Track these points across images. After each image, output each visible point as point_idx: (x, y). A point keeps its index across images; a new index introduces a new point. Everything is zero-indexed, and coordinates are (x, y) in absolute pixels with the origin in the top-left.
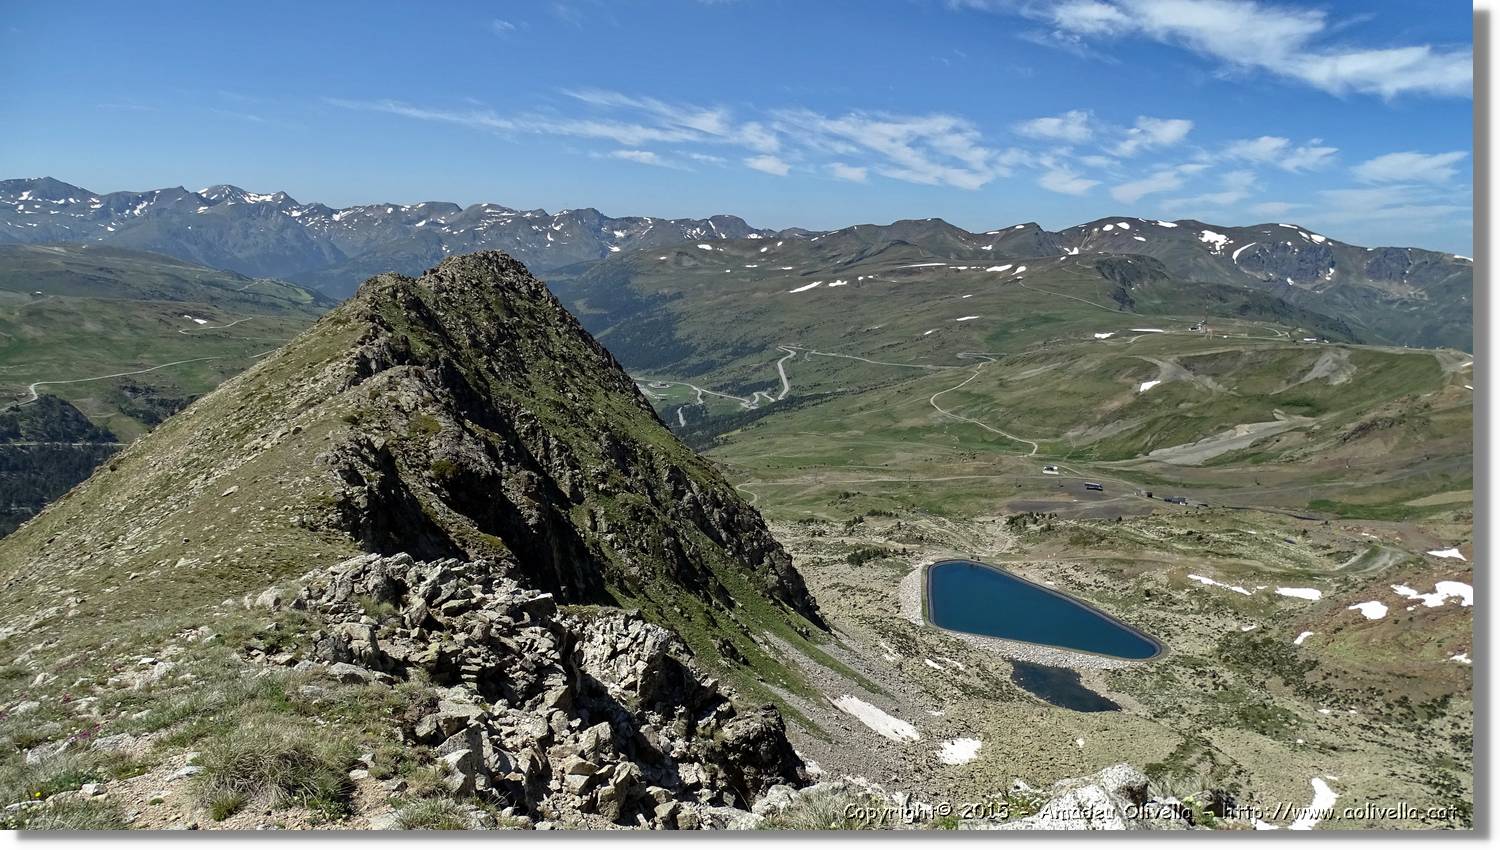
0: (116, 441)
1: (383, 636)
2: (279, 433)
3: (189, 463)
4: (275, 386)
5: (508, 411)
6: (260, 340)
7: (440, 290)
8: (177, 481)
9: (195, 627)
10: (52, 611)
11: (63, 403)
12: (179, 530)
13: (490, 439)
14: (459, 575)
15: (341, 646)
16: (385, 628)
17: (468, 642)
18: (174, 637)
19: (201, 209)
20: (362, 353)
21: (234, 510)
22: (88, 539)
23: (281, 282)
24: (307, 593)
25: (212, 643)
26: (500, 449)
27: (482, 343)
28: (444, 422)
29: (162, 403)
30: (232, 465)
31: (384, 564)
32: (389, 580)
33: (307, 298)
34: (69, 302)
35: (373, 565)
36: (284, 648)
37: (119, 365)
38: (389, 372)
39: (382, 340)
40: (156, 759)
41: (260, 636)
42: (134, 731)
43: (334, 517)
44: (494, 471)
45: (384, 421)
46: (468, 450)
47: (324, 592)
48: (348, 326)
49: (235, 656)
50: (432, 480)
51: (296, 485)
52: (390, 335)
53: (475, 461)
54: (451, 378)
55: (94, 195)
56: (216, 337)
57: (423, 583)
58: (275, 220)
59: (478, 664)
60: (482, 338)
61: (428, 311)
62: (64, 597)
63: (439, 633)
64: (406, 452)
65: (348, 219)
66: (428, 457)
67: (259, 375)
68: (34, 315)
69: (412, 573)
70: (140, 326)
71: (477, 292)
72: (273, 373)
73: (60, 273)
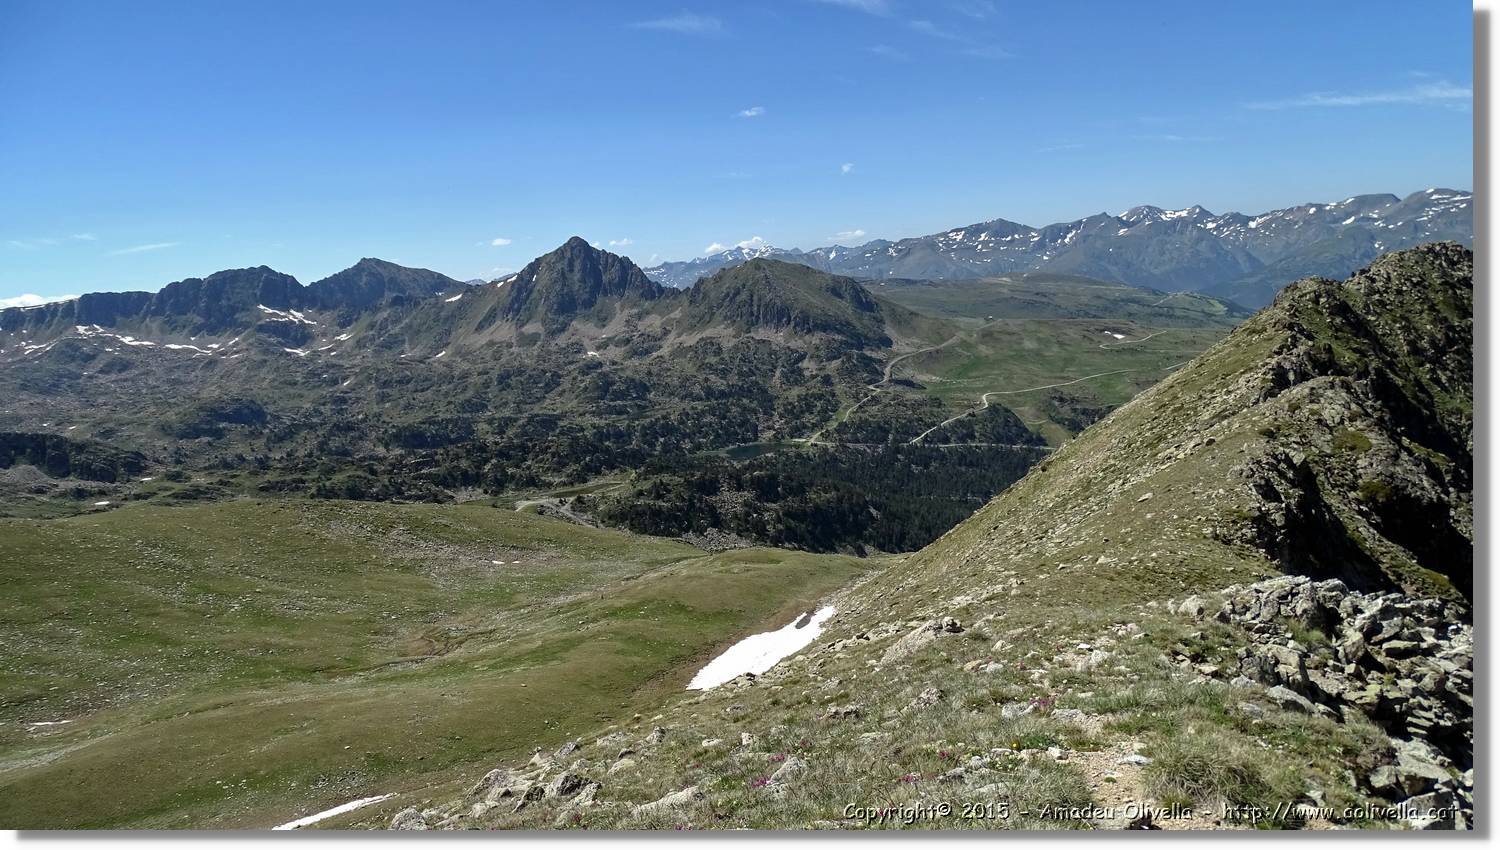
0: (1046, 445)
1: (1312, 666)
2: (1192, 444)
3: (1107, 468)
4: (1187, 397)
5: (1458, 428)
6: (1173, 353)
7: (1371, 292)
8: (1096, 484)
9: (1124, 623)
10: (999, 587)
11: (1007, 410)
12: (1099, 530)
13: (1433, 460)
14: (1405, 613)
15: (1267, 667)
16: (1315, 658)
17: (1416, 692)
18: (1106, 629)
19: (1121, 232)
20: (1279, 364)
21: (1149, 516)
22: (1025, 529)
23: (1195, 294)
24: (1231, 607)
25: (1141, 641)
26: (1447, 472)
27: (1425, 350)
28: (1374, 438)
29: (1084, 412)
30: (1146, 473)
31: (1315, 590)
32: (1320, 607)
33: (1220, 309)
34: (1013, 324)
35: (1301, 588)
36: (1209, 659)
37: (1050, 377)
38: (1311, 383)
39: (1301, 349)
40: (1107, 740)
41: (1186, 643)
42: (1086, 710)
43: (1249, 533)
44: (1439, 498)
45: (1304, 436)
46: (1406, 471)
47: (1248, 609)
48: (1264, 335)
49: (1163, 657)
50: (1359, 502)
51: (1209, 496)
52: (1310, 343)
53: (1414, 485)
54: (1383, 389)
55: (1034, 230)
56: (1132, 351)
57: (1360, 616)
58: (1191, 233)
59: (1430, 720)
60: (1424, 344)
61: (1356, 316)
62: (1008, 577)
63: (1379, 675)
64: (1329, 469)
65: (1266, 225)
66: (1355, 477)
67: (1172, 387)
68: (987, 336)
69: (1346, 603)
70: (1068, 342)
71: (1419, 291)
72: (1185, 384)
73: (1006, 299)
